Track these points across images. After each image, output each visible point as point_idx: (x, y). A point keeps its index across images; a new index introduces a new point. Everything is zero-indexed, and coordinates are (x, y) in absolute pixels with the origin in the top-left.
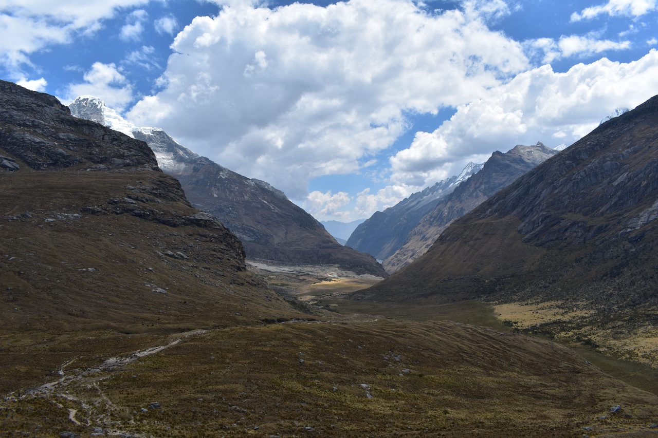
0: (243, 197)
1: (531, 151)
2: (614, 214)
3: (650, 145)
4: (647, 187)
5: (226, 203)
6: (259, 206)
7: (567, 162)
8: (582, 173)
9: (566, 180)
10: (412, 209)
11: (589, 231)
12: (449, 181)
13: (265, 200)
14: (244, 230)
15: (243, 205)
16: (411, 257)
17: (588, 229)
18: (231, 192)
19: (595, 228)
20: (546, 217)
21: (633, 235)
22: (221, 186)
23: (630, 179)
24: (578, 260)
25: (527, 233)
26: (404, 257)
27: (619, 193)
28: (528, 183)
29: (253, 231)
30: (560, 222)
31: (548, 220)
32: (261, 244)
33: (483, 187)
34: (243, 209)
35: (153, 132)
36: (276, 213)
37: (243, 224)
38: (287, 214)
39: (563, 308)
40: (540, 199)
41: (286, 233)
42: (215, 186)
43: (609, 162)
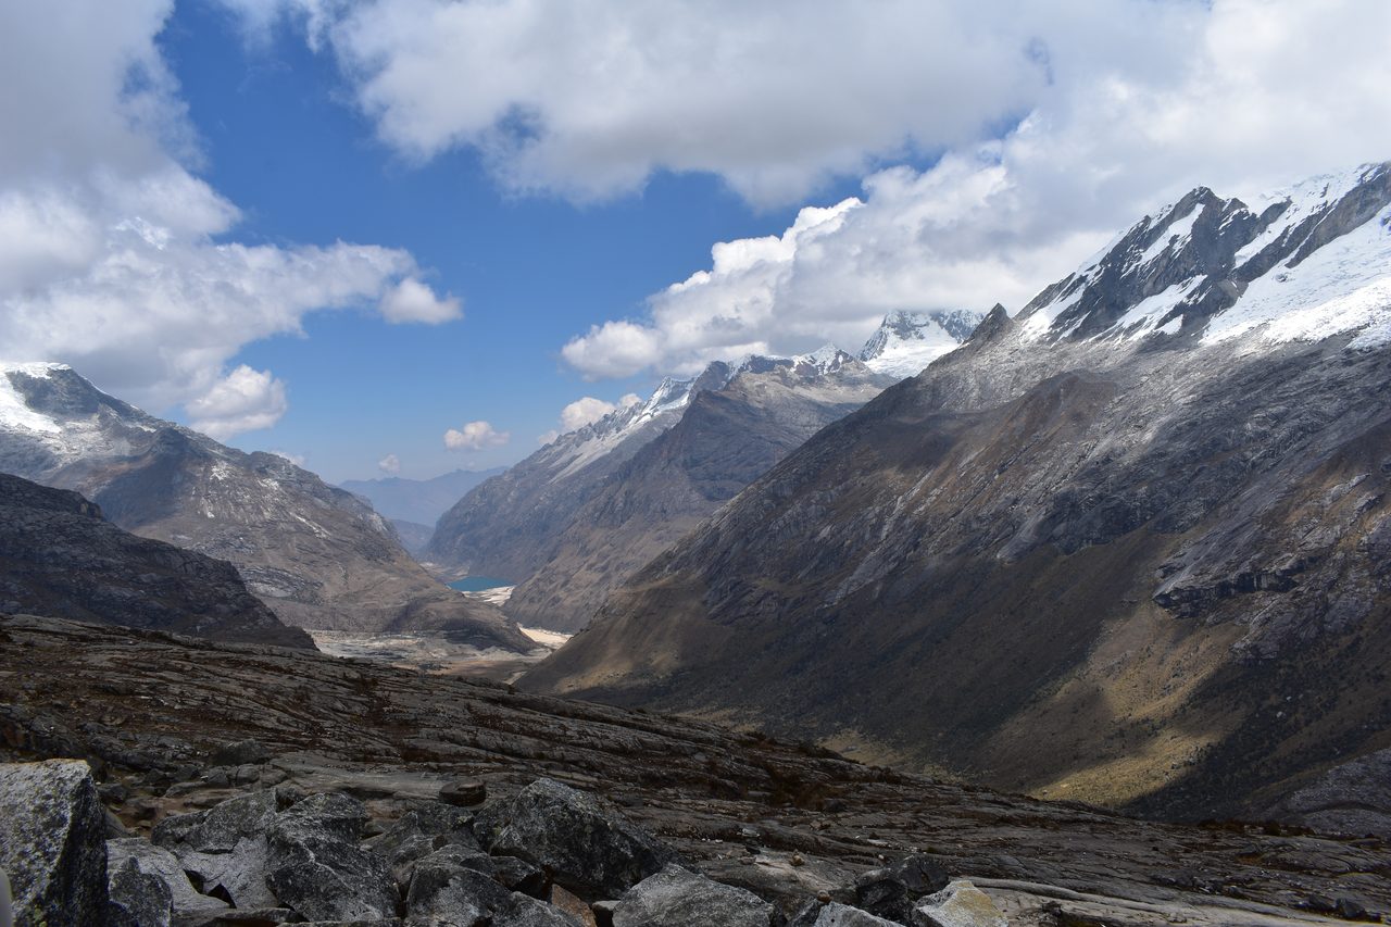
0: (262, 513)
1: (764, 385)
2: (813, 581)
3: (864, 482)
4: (850, 548)
5: (232, 529)
6: (292, 529)
7: (766, 502)
8: (781, 523)
9: (762, 531)
10: (560, 474)
11: (784, 605)
12: (629, 414)
13: (302, 516)
14: (272, 576)
15: (263, 530)
16: (562, 586)
17: (783, 603)
18: (237, 505)
19: (791, 600)
20: (736, 585)
21: (828, 615)
22: (218, 495)
23: (833, 535)
24: (767, 647)
25: (713, 605)
26: (551, 587)
27: (820, 554)
28: (717, 528)
29: (287, 579)
30: (751, 591)
31: (737, 588)
32: (304, 602)
33: (681, 458)
34: (264, 537)
35: (52, 373)
36: (324, 539)
37: (269, 567)
38: (344, 539)
39: (734, 720)
40: (730, 556)
41: (346, 576)
42: (207, 496)
43: (813, 507)
